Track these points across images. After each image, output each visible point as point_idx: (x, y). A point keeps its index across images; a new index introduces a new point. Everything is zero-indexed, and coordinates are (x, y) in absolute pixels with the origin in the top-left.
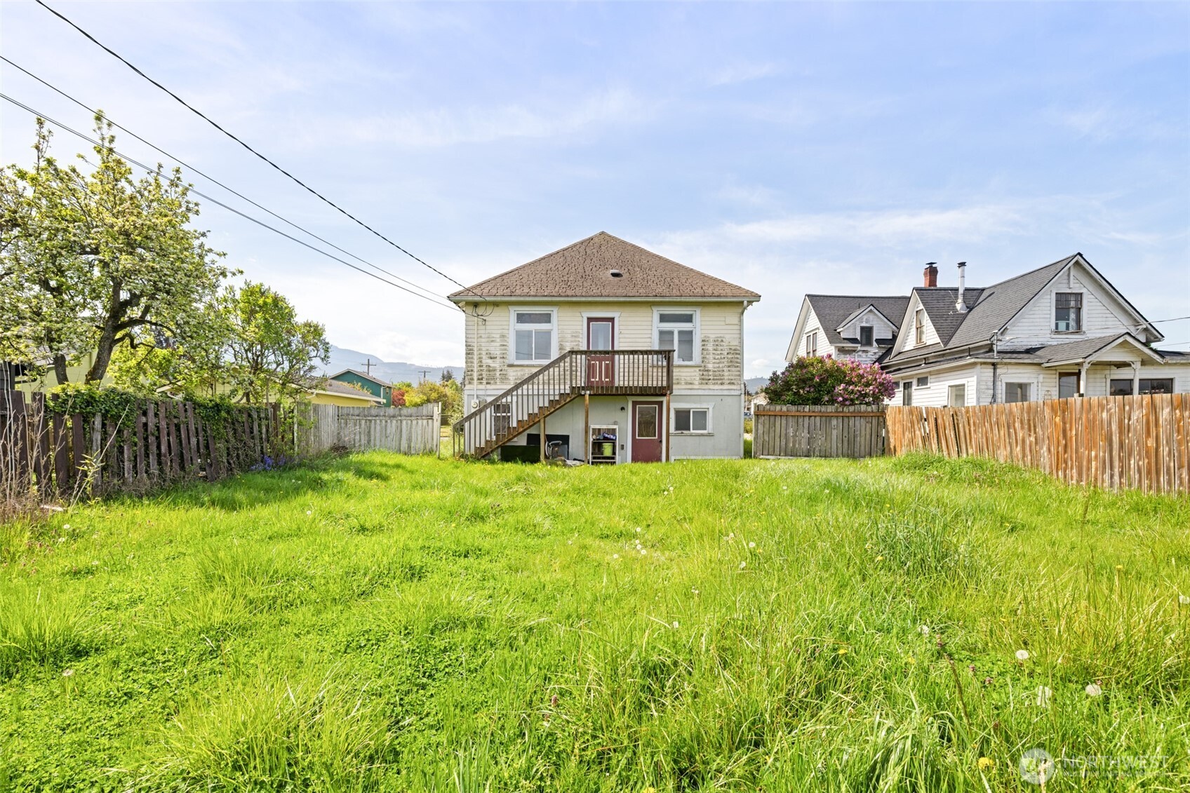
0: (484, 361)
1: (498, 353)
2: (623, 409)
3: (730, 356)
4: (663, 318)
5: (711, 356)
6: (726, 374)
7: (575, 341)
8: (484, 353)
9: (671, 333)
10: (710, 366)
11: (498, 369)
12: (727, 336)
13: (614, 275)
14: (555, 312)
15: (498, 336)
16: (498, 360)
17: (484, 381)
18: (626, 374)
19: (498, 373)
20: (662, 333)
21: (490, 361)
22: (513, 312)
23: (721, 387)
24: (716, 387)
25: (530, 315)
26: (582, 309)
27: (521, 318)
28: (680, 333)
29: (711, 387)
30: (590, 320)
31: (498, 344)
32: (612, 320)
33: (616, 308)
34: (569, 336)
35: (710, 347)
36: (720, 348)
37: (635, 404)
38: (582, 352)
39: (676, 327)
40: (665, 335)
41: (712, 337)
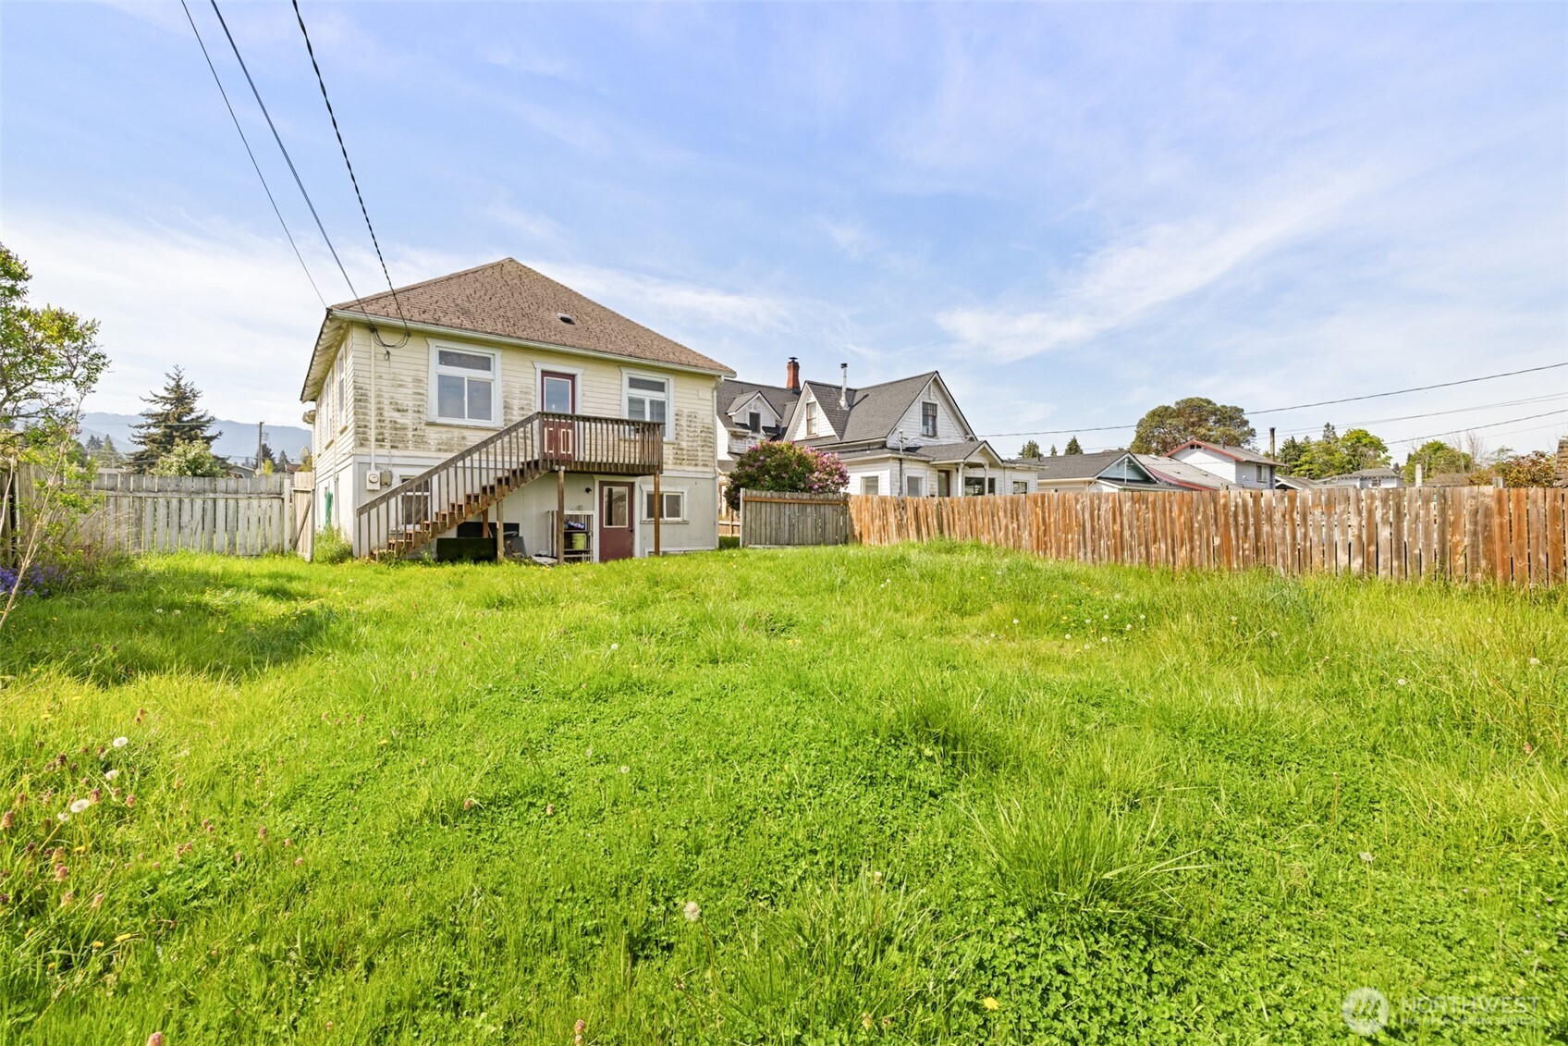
0: (386, 414)
1: (409, 403)
2: (588, 490)
3: (703, 435)
4: (634, 383)
5: (685, 433)
6: (700, 454)
7: (526, 399)
8: (386, 402)
9: (642, 402)
10: (684, 444)
11: (411, 427)
12: (700, 412)
13: (564, 320)
14: (498, 358)
15: (410, 379)
16: (410, 414)
17: (387, 444)
18: (591, 446)
19: (410, 434)
20: (631, 401)
21: (397, 415)
22: (435, 347)
23: (695, 469)
24: (691, 468)
25: (459, 355)
26: (534, 358)
27: (445, 358)
28: (652, 402)
29: (686, 468)
30: (545, 373)
31: (410, 391)
32: (572, 377)
33: (583, 365)
34: (517, 391)
35: (684, 422)
36: (693, 424)
37: (602, 484)
39: (648, 395)
40: (636, 404)
41: (686, 411)
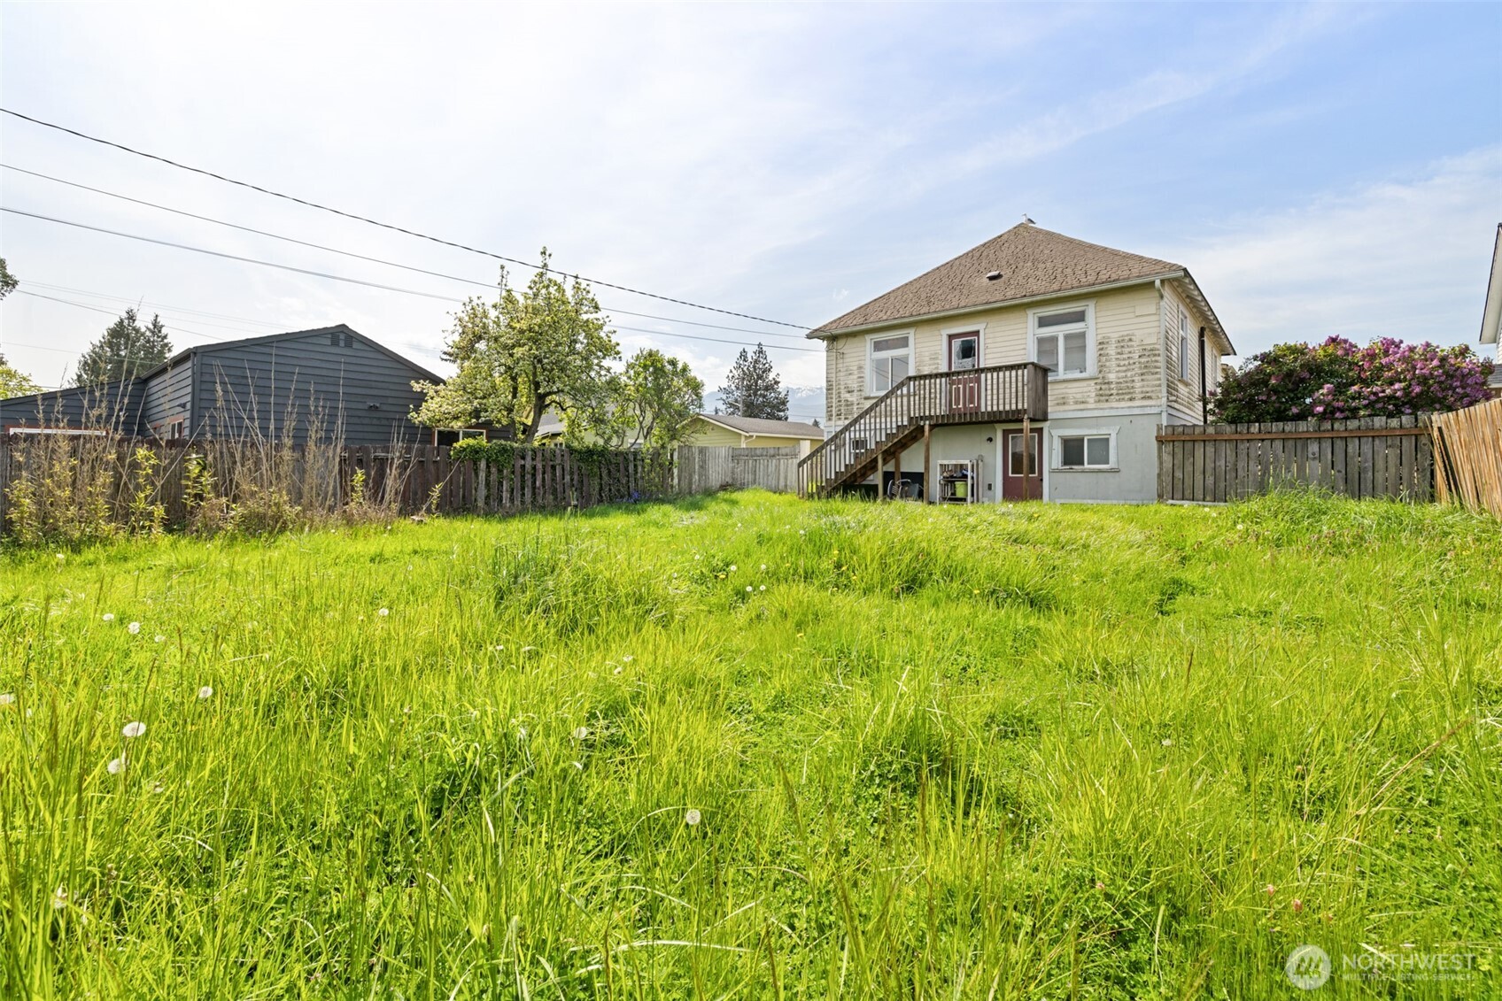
0: (842, 396)
1: (855, 386)
2: (990, 440)
3: (1143, 360)
4: (1043, 322)
5: (1114, 363)
6: (1138, 385)
7: (934, 364)
8: (842, 387)
9: (1054, 339)
10: (1112, 377)
11: (856, 403)
12: (1136, 332)
13: (991, 278)
14: (912, 334)
15: (855, 368)
16: (855, 393)
17: (843, 417)
18: (994, 396)
19: (855, 407)
20: (1041, 341)
21: (848, 395)
22: (869, 341)
23: (1130, 404)
24: (1123, 404)
25: (886, 341)
26: (942, 326)
27: (878, 346)
28: (1067, 337)
29: (1115, 405)
30: (951, 337)
31: (855, 377)
32: (976, 333)
33: (982, 319)
34: (927, 359)
35: (1111, 351)
36: (1126, 350)
37: (1006, 433)
38: (942, 375)
39: (1060, 331)
40: (1047, 345)
41: (1115, 337)
